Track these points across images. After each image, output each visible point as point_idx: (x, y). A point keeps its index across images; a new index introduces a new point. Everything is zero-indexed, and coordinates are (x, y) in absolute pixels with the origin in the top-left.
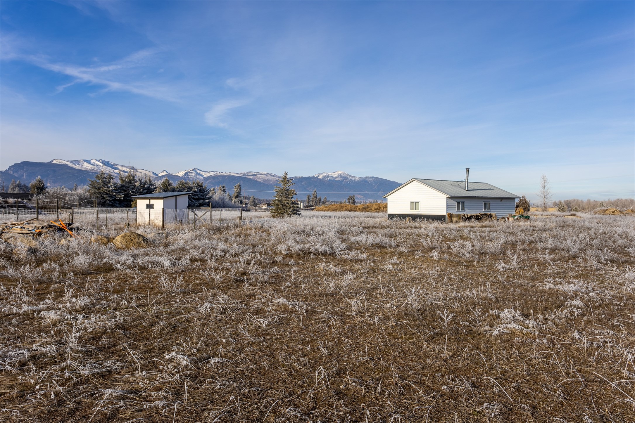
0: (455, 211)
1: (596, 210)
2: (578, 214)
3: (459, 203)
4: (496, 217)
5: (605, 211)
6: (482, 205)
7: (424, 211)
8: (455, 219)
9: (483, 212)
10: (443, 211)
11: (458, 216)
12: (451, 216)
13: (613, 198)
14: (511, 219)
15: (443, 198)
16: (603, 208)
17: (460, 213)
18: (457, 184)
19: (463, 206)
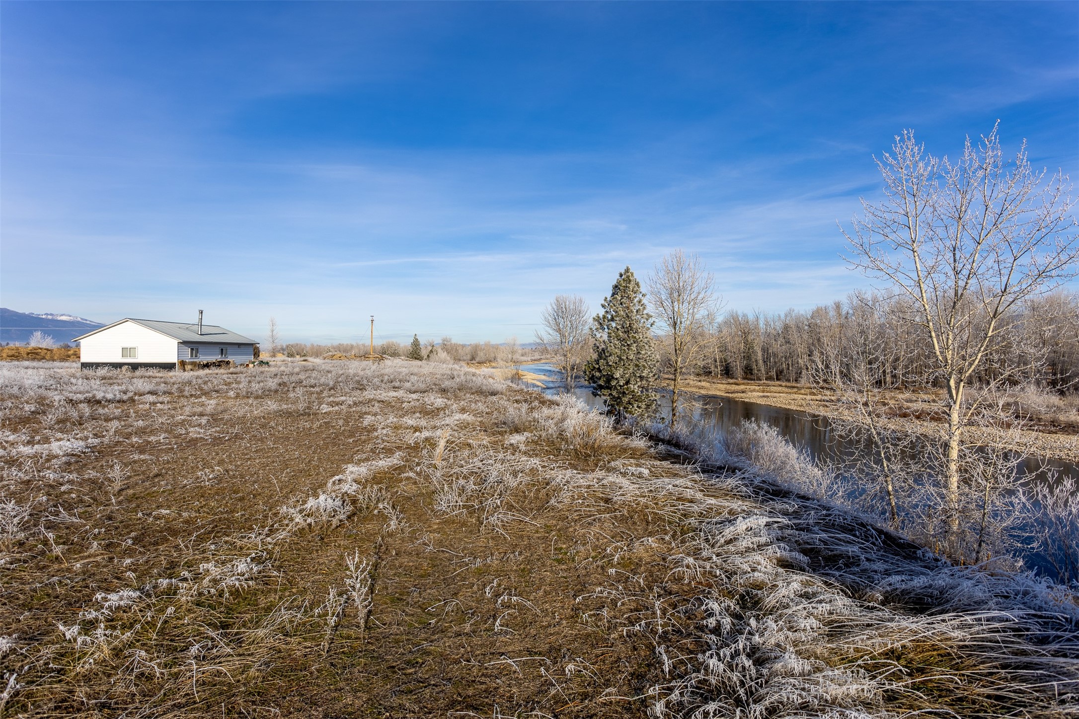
0: (188, 357)
1: (325, 355)
2: (310, 359)
3: (192, 349)
4: (234, 363)
5: (333, 356)
6: (218, 351)
7: (141, 358)
8: (188, 367)
9: (219, 358)
10: (173, 358)
11: (193, 363)
12: (183, 364)
13: (336, 343)
14: (251, 366)
15: (174, 343)
16: (331, 353)
17: (195, 360)
18: (187, 327)
19: (197, 352)
